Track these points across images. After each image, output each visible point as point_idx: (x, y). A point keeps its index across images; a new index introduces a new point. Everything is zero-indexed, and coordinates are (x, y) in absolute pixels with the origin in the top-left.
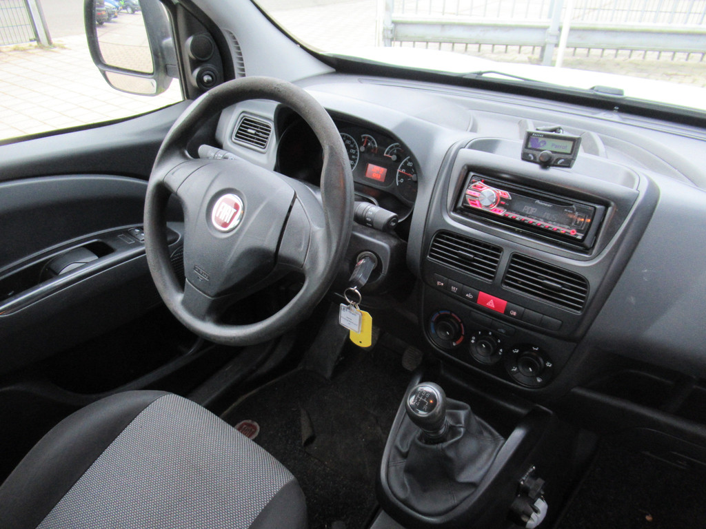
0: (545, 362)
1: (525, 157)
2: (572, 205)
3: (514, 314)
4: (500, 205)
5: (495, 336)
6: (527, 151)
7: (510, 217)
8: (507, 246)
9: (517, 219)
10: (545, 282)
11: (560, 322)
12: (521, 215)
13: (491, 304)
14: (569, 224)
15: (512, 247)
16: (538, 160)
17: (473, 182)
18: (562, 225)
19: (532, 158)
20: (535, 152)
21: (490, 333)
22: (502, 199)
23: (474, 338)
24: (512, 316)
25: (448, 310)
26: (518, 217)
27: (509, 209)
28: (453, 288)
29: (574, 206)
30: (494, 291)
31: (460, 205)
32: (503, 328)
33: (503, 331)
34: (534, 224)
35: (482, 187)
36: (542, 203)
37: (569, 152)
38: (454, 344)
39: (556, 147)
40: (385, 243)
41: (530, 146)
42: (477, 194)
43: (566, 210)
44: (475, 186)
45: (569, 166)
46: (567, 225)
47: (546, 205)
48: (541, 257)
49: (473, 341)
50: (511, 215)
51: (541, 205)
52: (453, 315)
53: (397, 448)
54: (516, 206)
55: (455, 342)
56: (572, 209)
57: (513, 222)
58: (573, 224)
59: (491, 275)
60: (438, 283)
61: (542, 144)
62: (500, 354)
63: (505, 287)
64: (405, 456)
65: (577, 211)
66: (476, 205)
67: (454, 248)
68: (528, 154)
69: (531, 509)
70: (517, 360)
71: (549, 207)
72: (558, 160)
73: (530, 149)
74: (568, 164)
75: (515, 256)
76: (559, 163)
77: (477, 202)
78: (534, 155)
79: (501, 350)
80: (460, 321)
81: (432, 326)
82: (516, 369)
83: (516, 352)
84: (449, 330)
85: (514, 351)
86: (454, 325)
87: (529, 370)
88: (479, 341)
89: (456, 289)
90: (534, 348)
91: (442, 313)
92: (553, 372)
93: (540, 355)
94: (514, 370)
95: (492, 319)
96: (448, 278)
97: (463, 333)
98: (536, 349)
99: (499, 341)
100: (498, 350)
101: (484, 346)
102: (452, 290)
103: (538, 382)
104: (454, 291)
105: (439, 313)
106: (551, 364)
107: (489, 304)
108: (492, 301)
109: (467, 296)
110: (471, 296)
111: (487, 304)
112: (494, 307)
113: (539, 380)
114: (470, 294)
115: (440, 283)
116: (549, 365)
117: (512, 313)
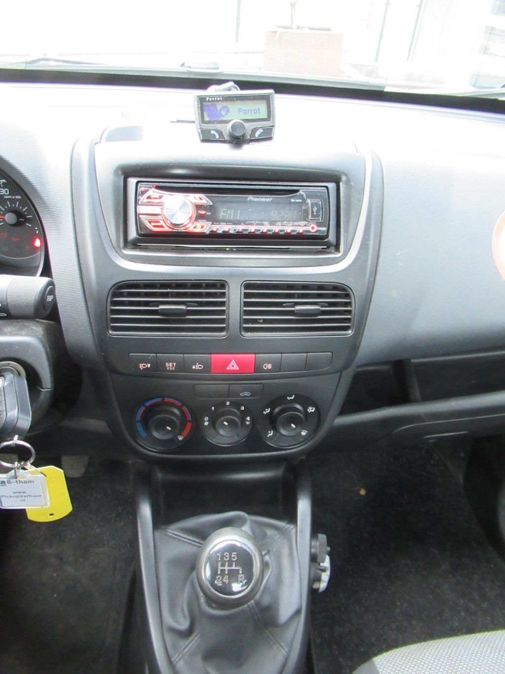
0: (305, 409)
1: (207, 138)
2: (297, 191)
3: (269, 366)
4: (200, 217)
5: (236, 404)
6: (207, 127)
7: (220, 232)
8: (232, 275)
9: (232, 232)
10: (298, 308)
11: (331, 353)
12: (234, 224)
13: (233, 366)
14: (305, 218)
15: (242, 275)
16: (227, 138)
17: (143, 193)
18: (296, 223)
19: (217, 137)
20: (219, 126)
21: (228, 403)
22: (198, 207)
23: (206, 418)
24: (268, 371)
25: (159, 397)
26: (231, 229)
27: (214, 220)
28: (170, 366)
29: (301, 192)
30: (232, 346)
31: (133, 234)
32: (246, 390)
33: (247, 394)
34: (258, 233)
35: (160, 197)
36: (258, 200)
37: (265, 116)
38: (180, 438)
39: (245, 112)
40: (27, 335)
41: (207, 119)
42: (156, 210)
43: (292, 200)
44: (149, 197)
45: (270, 139)
46: (302, 220)
47: (264, 200)
48: (275, 276)
49: (206, 423)
50: (221, 228)
51: (257, 202)
52: (167, 399)
53: (173, 630)
54: (223, 212)
55: (180, 434)
56: (301, 197)
57: (225, 238)
58: (310, 217)
59: (220, 325)
60: (141, 366)
61: (223, 113)
62: (248, 423)
63: (248, 335)
64: (187, 633)
65: (308, 197)
66: (162, 226)
67: (147, 304)
68: (209, 131)
69: (319, 571)
70: (273, 421)
71: (269, 202)
72: (254, 131)
73: (209, 122)
74: (267, 136)
75: (248, 286)
76: (257, 135)
77: (162, 223)
78: (217, 131)
79: (248, 418)
80: (180, 404)
81: (139, 427)
82: (272, 433)
83: (267, 412)
84: (171, 423)
85: (264, 412)
86: (175, 415)
87: (292, 427)
88: (219, 421)
89: (175, 364)
90: (289, 398)
91: (147, 404)
92: (319, 416)
93: (298, 403)
94: (269, 435)
95: (229, 384)
96: (156, 354)
97: (190, 418)
98: (292, 398)
99: (243, 408)
100: (243, 420)
101: (226, 423)
102: (168, 369)
103: (304, 436)
104: (171, 369)
105: (145, 406)
106: (314, 408)
107: (229, 368)
108: (233, 361)
109: (194, 367)
110: (200, 367)
111: (228, 369)
112: (238, 369)
113: (304, 433)
114: (199, 364)
115: (144, 366)
116: (312, 410)
117: (265, 367)
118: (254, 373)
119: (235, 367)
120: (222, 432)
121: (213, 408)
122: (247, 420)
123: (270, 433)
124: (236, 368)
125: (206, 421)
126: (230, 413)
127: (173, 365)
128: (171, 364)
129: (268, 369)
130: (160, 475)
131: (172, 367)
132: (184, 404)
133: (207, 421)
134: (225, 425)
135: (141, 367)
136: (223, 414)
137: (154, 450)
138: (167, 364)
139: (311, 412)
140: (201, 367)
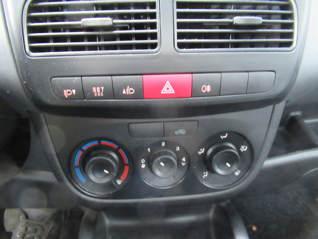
0: (238, 148)
3: (208, 89)
5: (171, 145)
13: (168, 89)
21: (163, 144)
23: (143, 161)
24: (207, 94)
25: (95, 139)
28: (97, 91)
38: (119, 182)
49: (143, 166)
52: (103, 142)
70: (207, 162)
79: (184, 159)
80: (116, 146)
81: (78, 172)
82: (207, 174)
83: (201, 152)
84: (108, 166)
85: (199, 152)
86: (112, 158)
87: (227, 166)
88: (155, 161)
89: (102, 88)
90: (222, 137)
91: (85, 147)
92: (252, 155)
93: (231, 142)
94: (204, 176)
95: (164, 122)
96: (81, 76)
97: (127, 161)
98: (225, 137)
99: (178, 149)
100: (179, 161)
101: (162, 164)
102: (96, 95)
103: (237, 176)
104: (99, 95)
105: (82, 150)
106: (247, 147)
107: (164, 91)
108: (168, 82)
109: (124, 92)
110: (131, 91)
111: (162, 92)
112: (173, 92)
113: (237, 173)
114: (130, 88)
115: (69, 92)
116: (245, 148)
117: (204, 89)
118: (191, 97)
119: (170, 90)
120: (158, 173)
121: (149, 149)
122: (183, 161)
123: (205, 174)
124: (172, 91)
125: (142, 164)
126: (166, 153)
127: (101, 90)
128: (98, 89)
129: (206, 92)
130: (108, 222)
131: (100, 93)
132: (121, 146)
133: (144, 164)
134: (161, 165)
135: (65, 94)
136: (159, 154)
137: (94, 195)
138: (94, 89)
139: (244, 151)
140: (133, 91)
